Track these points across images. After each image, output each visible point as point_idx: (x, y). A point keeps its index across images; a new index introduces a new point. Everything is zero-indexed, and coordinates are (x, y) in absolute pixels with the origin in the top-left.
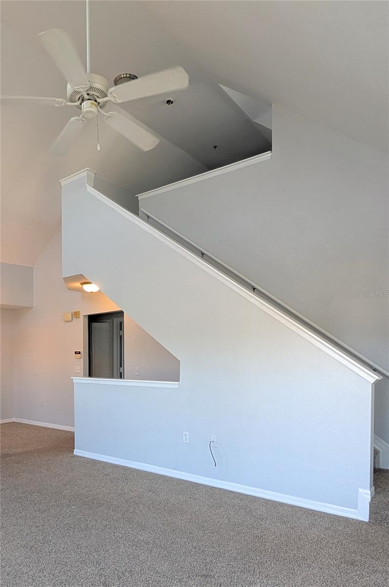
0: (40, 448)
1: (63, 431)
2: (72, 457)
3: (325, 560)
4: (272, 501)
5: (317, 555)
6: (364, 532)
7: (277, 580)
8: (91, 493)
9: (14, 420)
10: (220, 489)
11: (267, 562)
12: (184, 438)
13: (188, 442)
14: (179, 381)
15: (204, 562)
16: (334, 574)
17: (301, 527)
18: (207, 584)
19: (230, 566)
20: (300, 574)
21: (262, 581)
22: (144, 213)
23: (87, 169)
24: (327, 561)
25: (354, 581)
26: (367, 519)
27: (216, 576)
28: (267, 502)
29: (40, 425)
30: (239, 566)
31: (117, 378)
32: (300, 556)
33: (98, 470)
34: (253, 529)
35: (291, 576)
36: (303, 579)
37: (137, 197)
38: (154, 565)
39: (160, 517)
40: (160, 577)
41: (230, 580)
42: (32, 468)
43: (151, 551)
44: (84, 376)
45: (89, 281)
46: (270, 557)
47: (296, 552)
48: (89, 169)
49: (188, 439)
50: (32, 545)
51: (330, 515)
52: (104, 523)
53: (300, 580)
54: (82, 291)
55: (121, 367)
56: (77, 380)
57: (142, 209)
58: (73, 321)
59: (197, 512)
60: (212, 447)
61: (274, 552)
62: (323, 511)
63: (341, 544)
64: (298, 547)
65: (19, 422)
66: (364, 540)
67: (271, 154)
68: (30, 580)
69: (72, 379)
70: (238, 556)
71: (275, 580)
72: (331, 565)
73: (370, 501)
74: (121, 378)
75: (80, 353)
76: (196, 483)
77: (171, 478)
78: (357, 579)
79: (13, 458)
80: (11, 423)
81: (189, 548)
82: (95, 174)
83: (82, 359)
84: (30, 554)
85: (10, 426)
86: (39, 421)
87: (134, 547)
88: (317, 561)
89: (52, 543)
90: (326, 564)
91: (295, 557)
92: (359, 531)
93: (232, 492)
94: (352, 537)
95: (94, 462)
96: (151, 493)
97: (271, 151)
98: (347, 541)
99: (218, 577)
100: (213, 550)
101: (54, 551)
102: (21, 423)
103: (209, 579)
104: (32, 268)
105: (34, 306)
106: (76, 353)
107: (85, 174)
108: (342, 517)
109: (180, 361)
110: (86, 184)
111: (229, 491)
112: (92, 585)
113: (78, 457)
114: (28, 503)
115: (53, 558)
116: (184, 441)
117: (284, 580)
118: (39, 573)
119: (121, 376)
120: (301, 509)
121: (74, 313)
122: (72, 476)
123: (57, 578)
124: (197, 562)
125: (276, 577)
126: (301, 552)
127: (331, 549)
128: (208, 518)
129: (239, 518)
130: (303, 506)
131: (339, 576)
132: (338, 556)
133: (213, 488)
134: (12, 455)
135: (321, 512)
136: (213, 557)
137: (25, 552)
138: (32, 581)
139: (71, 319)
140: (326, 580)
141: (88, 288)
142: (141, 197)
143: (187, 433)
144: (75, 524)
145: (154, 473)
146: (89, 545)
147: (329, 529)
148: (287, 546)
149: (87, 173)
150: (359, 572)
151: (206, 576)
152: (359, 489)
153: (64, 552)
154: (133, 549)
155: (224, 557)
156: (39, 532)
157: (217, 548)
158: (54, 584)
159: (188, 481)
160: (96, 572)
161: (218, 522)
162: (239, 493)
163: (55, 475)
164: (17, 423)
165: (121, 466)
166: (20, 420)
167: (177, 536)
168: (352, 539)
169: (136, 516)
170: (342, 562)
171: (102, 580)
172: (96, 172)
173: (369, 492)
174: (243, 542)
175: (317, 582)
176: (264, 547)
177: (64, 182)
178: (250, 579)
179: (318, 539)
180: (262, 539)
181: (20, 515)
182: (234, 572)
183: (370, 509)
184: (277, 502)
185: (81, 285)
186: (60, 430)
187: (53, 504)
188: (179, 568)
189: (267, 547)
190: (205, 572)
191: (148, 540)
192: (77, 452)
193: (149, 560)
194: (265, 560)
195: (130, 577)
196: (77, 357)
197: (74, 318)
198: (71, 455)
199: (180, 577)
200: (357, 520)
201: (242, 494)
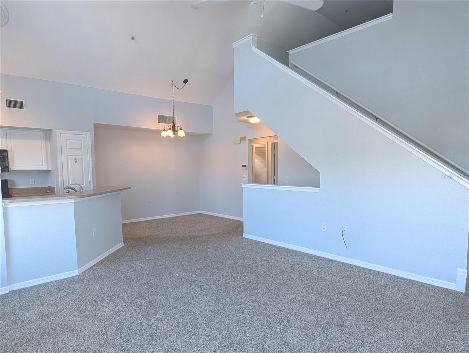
0: (219, 232)
1: (234, 220)
2: (242, 238)
3: (430, 319)
4: (389, 274)
5: (424, 315)
6: (461, 300)
7: (394, 332)
8: (256, 265)
9: (200, 212)
10: (350, 265)
11: (386, 319)
12: (323, 227)
13: (325, 230)
14: (319, 187)
15: (340, 316)
16: (438, 329)
17: (412, 294)
18: (342, 331)
19: (359, 320)
20: (412, 328)
21: (383, 332)
22: (293, 64)
23: (252, 34)
24: (432, 320)
25: (454, 336)
26: (464, 291)
27: (349, 327)
28: (385, 275)
29: (218, 216)
30: (365, 320)
31: (272, 184)
32: (412, 315)
33: (261, 248)
34: (375, 294)
35: (405, 329)
36: (414, 332)
37: (288, 52)
38: (304, 316)
39: (306, 283)
40: (308, 325)
41: (359, 330)
42: (215, 246)
43: (301, 307)
44: (249, 183)
45: (253, 115)
46: (389, 315)
47: (408, 312)
48: (253, 34)
49: (326, 229)
50: (219, 298)
51: (434, 286)
52: (267, 285)
53: (412, 333)
54: (248, 122)
55: (275, 175)
56: (244, 185)
57: (291, 61)
58: (241, 144)
59: (333, 280)
60: (344, 235)
61: (392, 311)
62: (428, 283)
63: (443, 309)
64: (410, 309)
65: (204, 213)
66: (461, 306)
67: (392, 15)
68: (220, 322)
69: (242, 185)
70: (365, 313)
71: (393, 332)
72: (436, 323)
73: (466, 277)
74: (275, 184)
75: (246, 166)
76: (331, 260)
77: (313, 255)
78: (456, 334)
79: (201, 239)
80: (199, 214)
81: (329, 305)
82: (258, 37)
83: (248, 170)
84: (218, 305)
85: (198, 216)
86: (218, 213)
87: (289, 304)
88: (425, 320)
89: (232, 298)
90: (431, 322)
91: (407, 316)
92: (457, 299)
93: (358, 267)
94: (452, 304)
95: (258, 243)
96: (299, 266)
97: (393, 13)
98: (448, 306)
99: (351, 327)
100: (345, 308)
101: (234, 303)
102: (204, 214)
103: (343, 328)
104: (212, 106)
105: (213, 133)
106: (243, 166)
107: (251, 38)
108: (444, 288)
109: (320, 173)
110: (251, 46)
111: (356, 266)
112: (262, 327)
113: (246, 239)
114: (215, 270)
115: (234, 308)
116: (323, 230)
117: (400, 332)
118: (225, 318)
119: (275, 183)
120: (412, 281)
121: (242, 137)
122: (243, 252)
123: (238, 322)
124: (335, 316)
125: (393, 330)
126: (412, 312)
127: (435, 311)
128: (341, 285)
129: (365, 286)
130: (413, 279)
131: (442, 332)
132: (441, 317)
133: (343, 264)
134: (201, 236)
135: (427, 284)
136: (346, 313)
137: (215, 303)
138: (221, 323)
139: (239, 142)
140: (432, 334)
141: (252, 120)
142: (291, 52)
143: (325, 224)
144: (247, 285)
145: (301, 252)
146: (258, 300)
147: (433, 296)
148: (401, 308)
149: (252, 37)
150: (457, 329)
151: (342, 326)
152: (458, 269)
153: (241, 304)
154: (289, 305)
155: (354, 313)
156: (223, 290)
157: (349, 307)
158: (236, 325)
159: (326, 258)
160: (264, 319)
161: (349, 288)
162: (364, 268)
163: (231, 251)
164: (202, 214)
165: (276, 246)
166: (204, 212)
167: (319, 297)
168: (452, 305)
169: (289, 282)
170: (444, 322)
171: (268, 325)
172: (258, 36)
173: (466, 271)
174: (368, 303)
175: (425, 335)
176: (384, 307)
177: (235, 45)
178: (374, 329)
179: (425, 303)
180: (382, 302)
181: (210, 278)
182: (362, 325)
183: (466, 284)
184: (393, 275)
185: (247, 118)
186: (232, 220)
187: (231, 271)
188: (322, 319)
189: (386, 308)
190: (340, 323)
191: (299, 299)
192: (245, 235)
193: (300, 312)
194: (385, 317)
195: (287, 324)
196: (244, 169)
197: (242, 142)
198: (241, 237)
199: (323, 326)
200: (455, 291)
201: (366, 269)
